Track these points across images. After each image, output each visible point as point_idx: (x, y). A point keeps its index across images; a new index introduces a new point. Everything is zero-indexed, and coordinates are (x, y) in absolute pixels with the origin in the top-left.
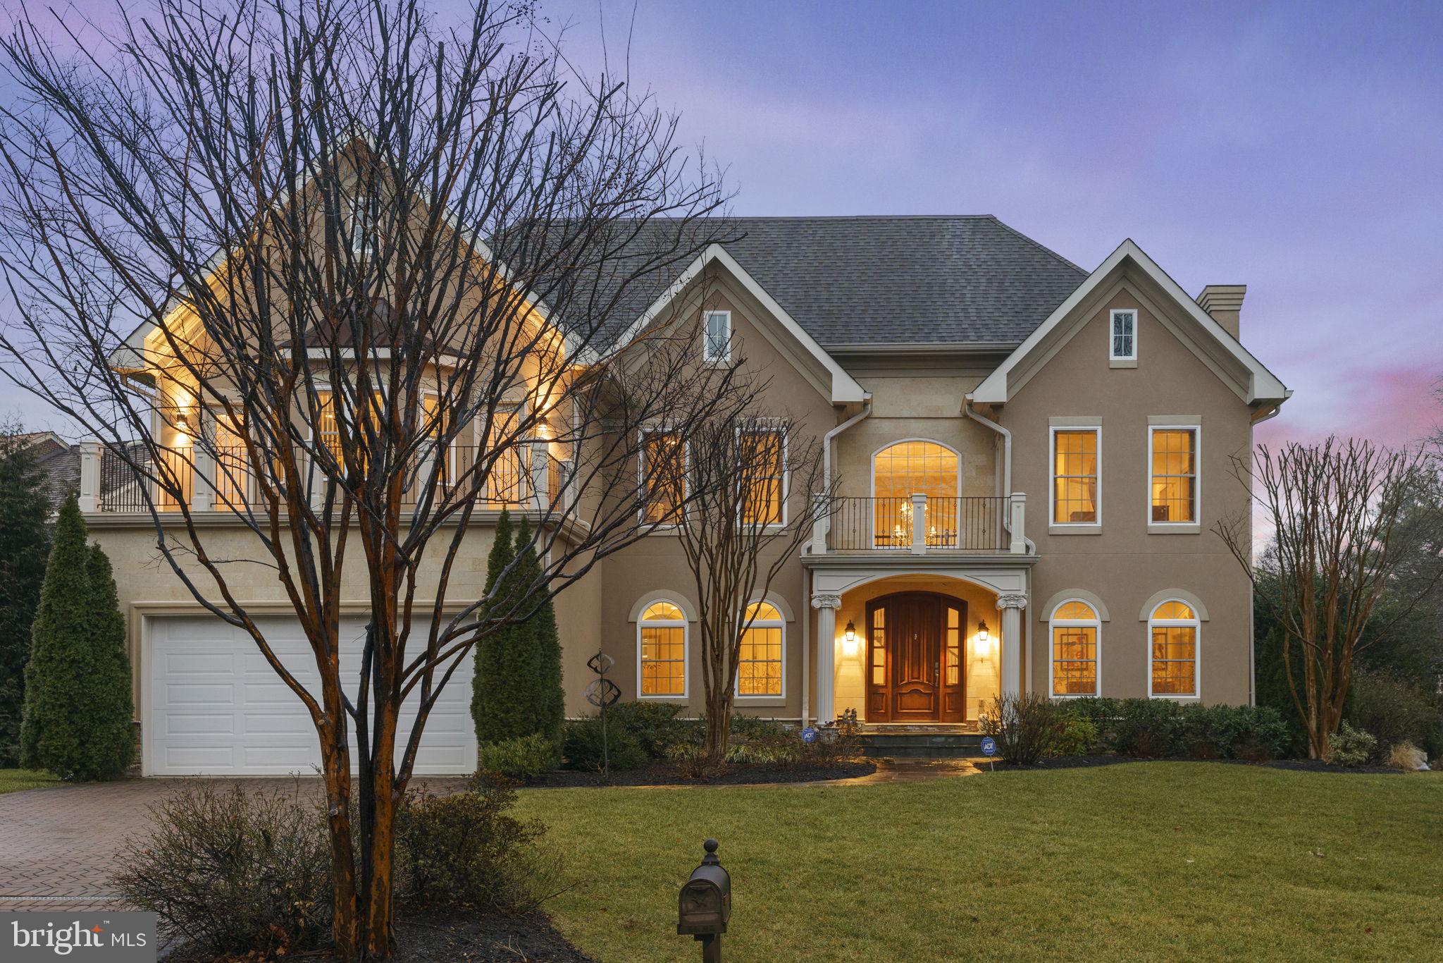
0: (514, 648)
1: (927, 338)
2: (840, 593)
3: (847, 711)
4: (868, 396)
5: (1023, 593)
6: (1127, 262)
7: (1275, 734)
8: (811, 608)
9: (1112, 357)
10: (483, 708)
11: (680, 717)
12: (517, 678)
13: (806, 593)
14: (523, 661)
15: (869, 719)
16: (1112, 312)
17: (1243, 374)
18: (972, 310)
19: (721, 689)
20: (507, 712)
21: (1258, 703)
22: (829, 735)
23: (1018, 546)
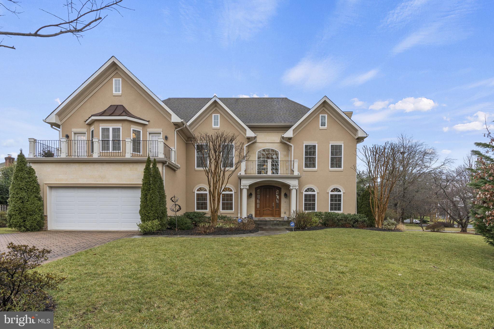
0: (151, 195)
1: (271, 122)
2: (248, 185)
3: (250, 214)
4: (256, 135)
5: (297, 185)
6: (325, 102)
7: (365, 221)
8: (241, 188)
9: (320, 127)
10: (142, 212)
11: (205, 215)
12: (152, 204)
13: (239, 185)
14: (154, 199)
15: (255, 217)
16: (320, 115)
17: (355, 130)
18: (283, 117)
19: (215, 208)
20: (149, 213)
21: (357, 213)
22: (245, 221)
23: (296, 173)
